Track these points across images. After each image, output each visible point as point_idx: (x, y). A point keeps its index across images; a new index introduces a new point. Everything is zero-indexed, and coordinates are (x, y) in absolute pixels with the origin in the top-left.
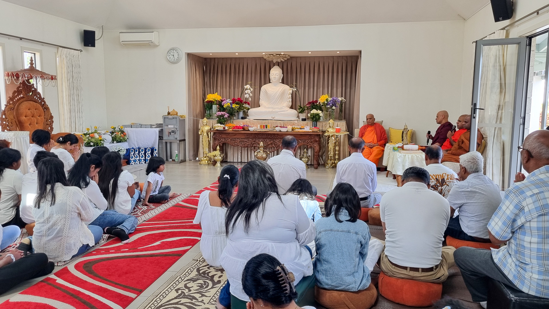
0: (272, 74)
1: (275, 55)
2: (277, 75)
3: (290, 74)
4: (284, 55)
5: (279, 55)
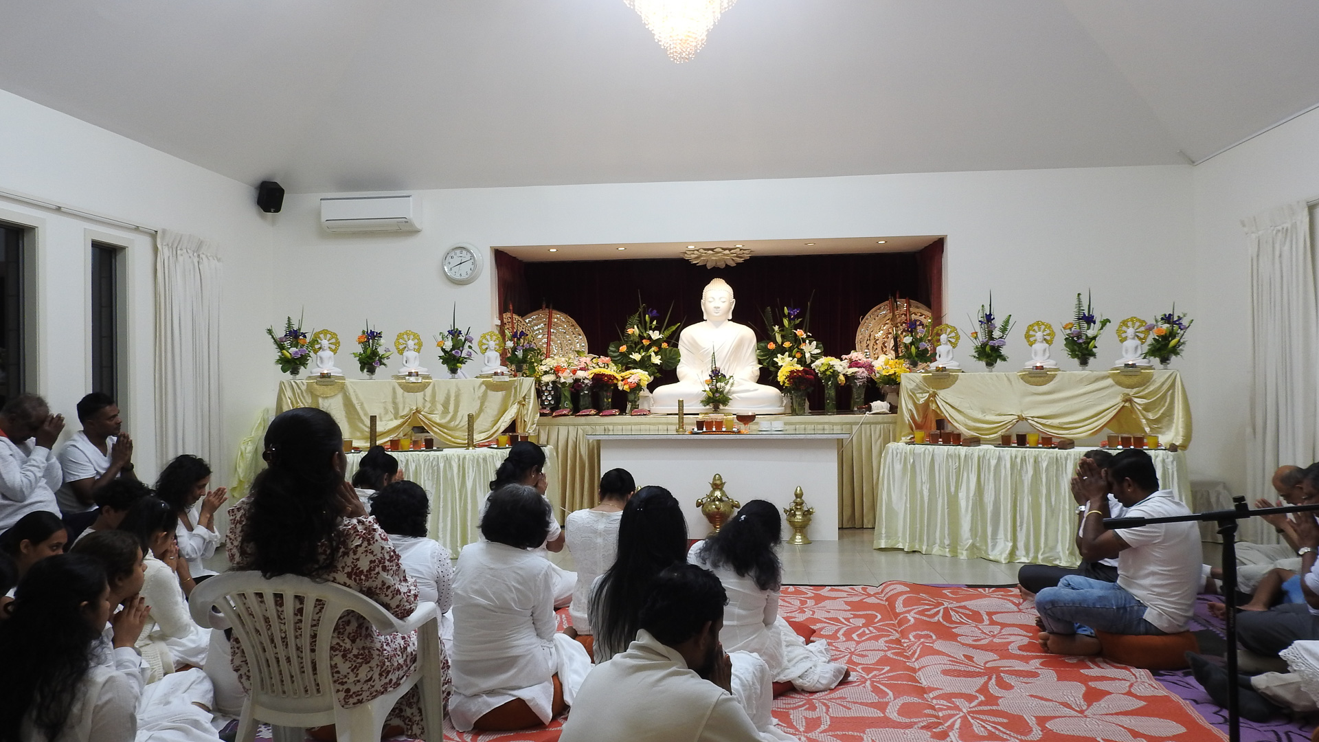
0: (711, 300)
2: (723, 299)
4: (741, 250)
5: (730, 250)
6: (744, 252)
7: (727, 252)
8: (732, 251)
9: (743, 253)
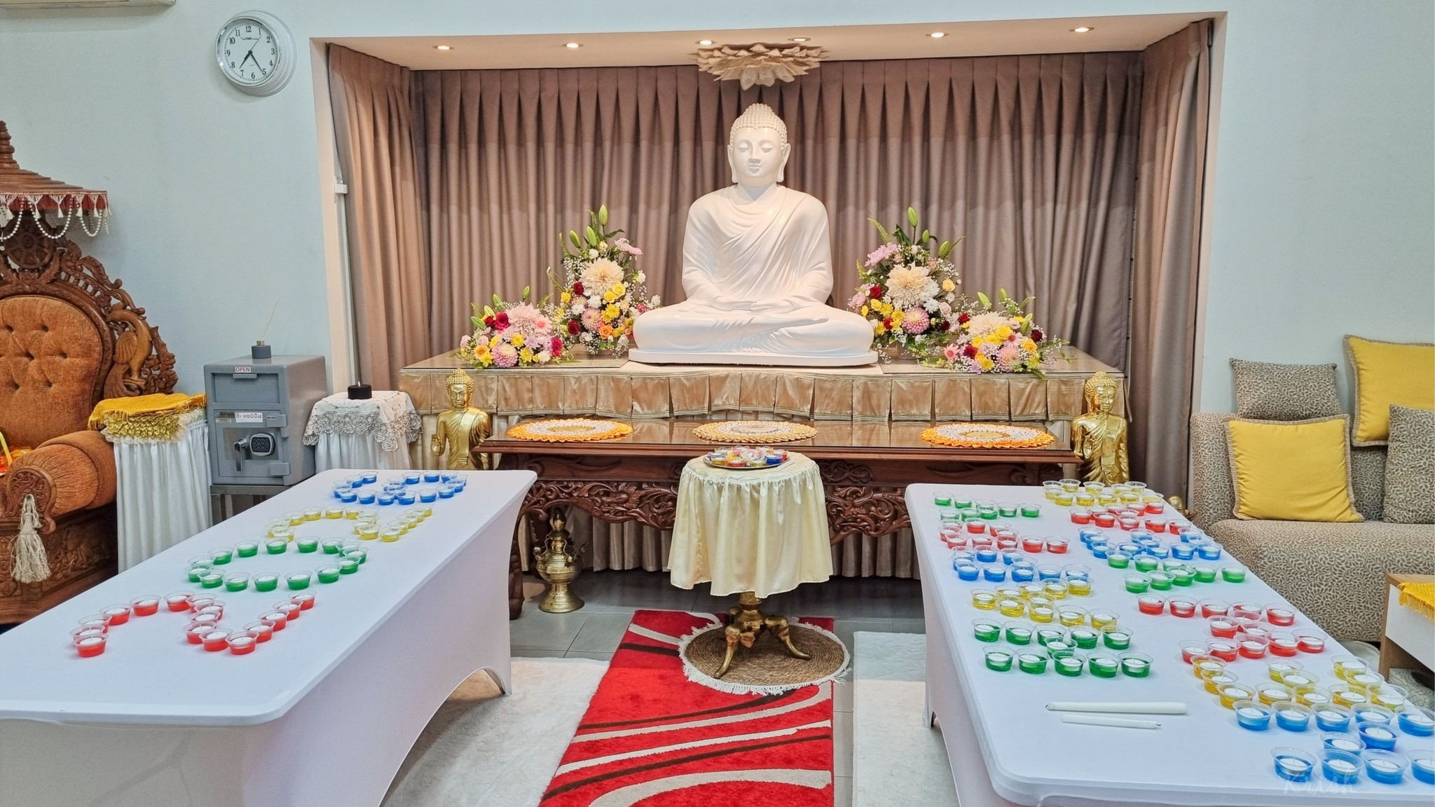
0: (744, 145)
1: (762, 49)
2: (766, 146)
3: (815, 140)
4: (802, 48)
5: (781, 48)
6: (810, 52)
7: (776, 53)
8: (786, 52)
9: (807, 56)
